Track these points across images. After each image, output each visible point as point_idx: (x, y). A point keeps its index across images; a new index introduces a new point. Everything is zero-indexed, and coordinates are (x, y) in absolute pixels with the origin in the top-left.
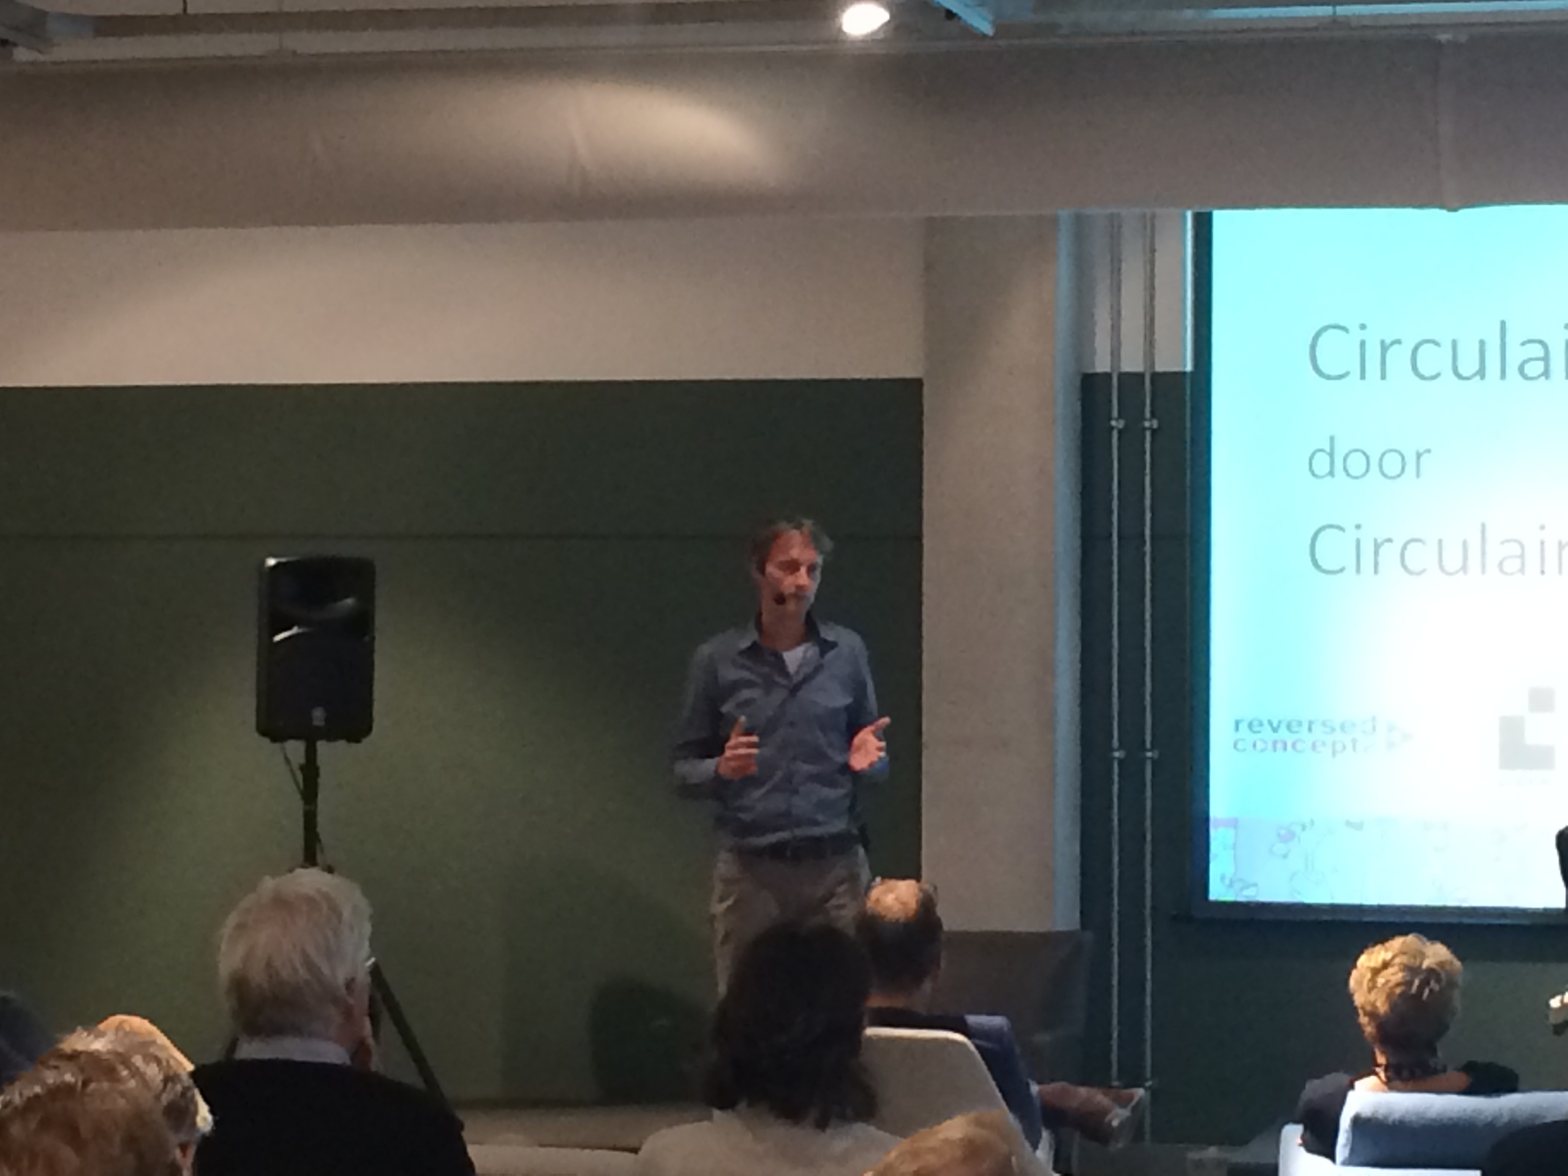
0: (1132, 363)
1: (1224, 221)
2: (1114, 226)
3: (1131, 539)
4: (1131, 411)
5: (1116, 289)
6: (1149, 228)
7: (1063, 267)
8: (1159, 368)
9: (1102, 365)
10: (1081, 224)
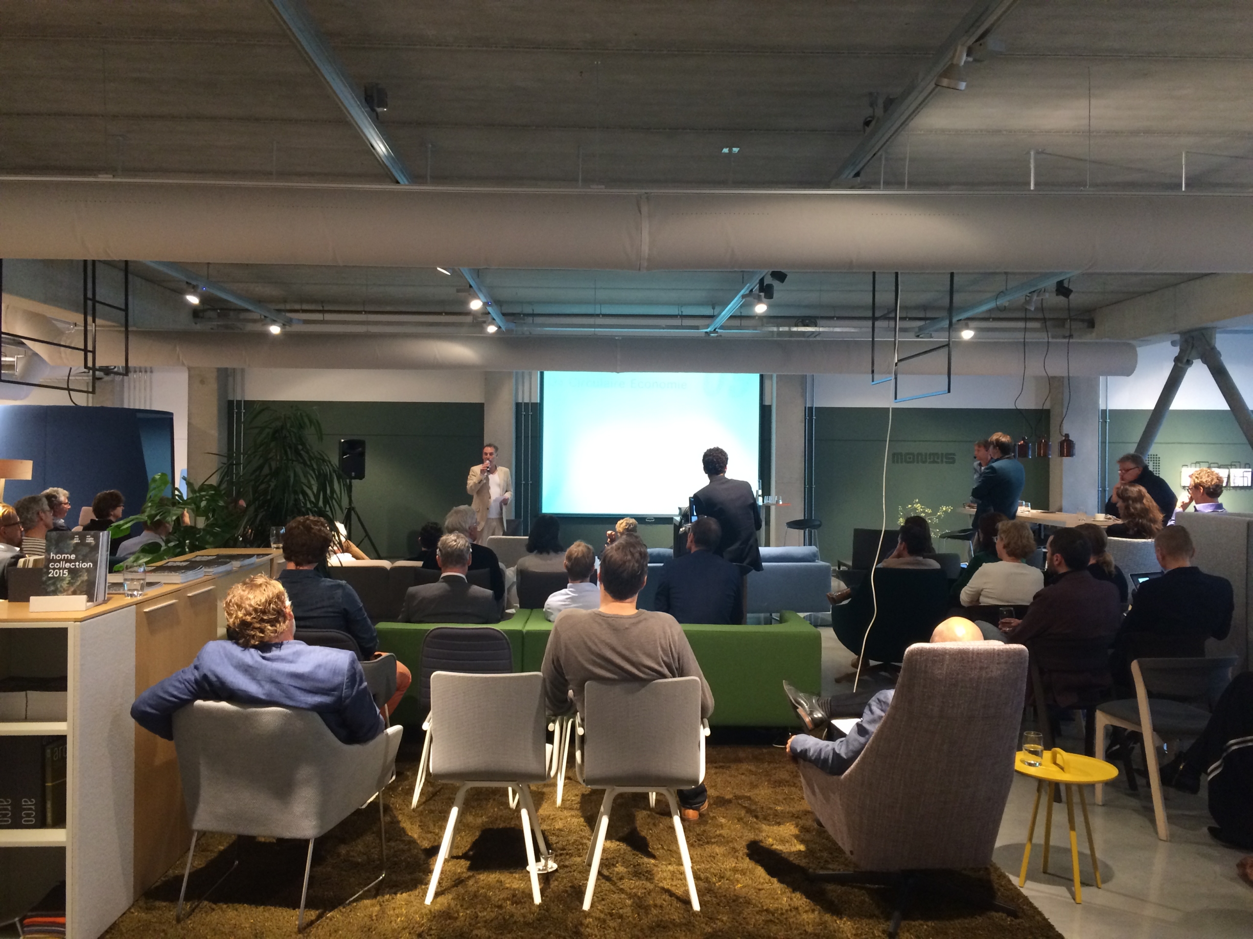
0: (526, 400)
1: (547, 374)
2: (523, 373)
3: (526, 437)
4: (526, 410)
5: (523, 386)
6: (530, 375)
7: (514, 380)
8: (533, 401)
9: (520, 401)
10: (517, 373)
